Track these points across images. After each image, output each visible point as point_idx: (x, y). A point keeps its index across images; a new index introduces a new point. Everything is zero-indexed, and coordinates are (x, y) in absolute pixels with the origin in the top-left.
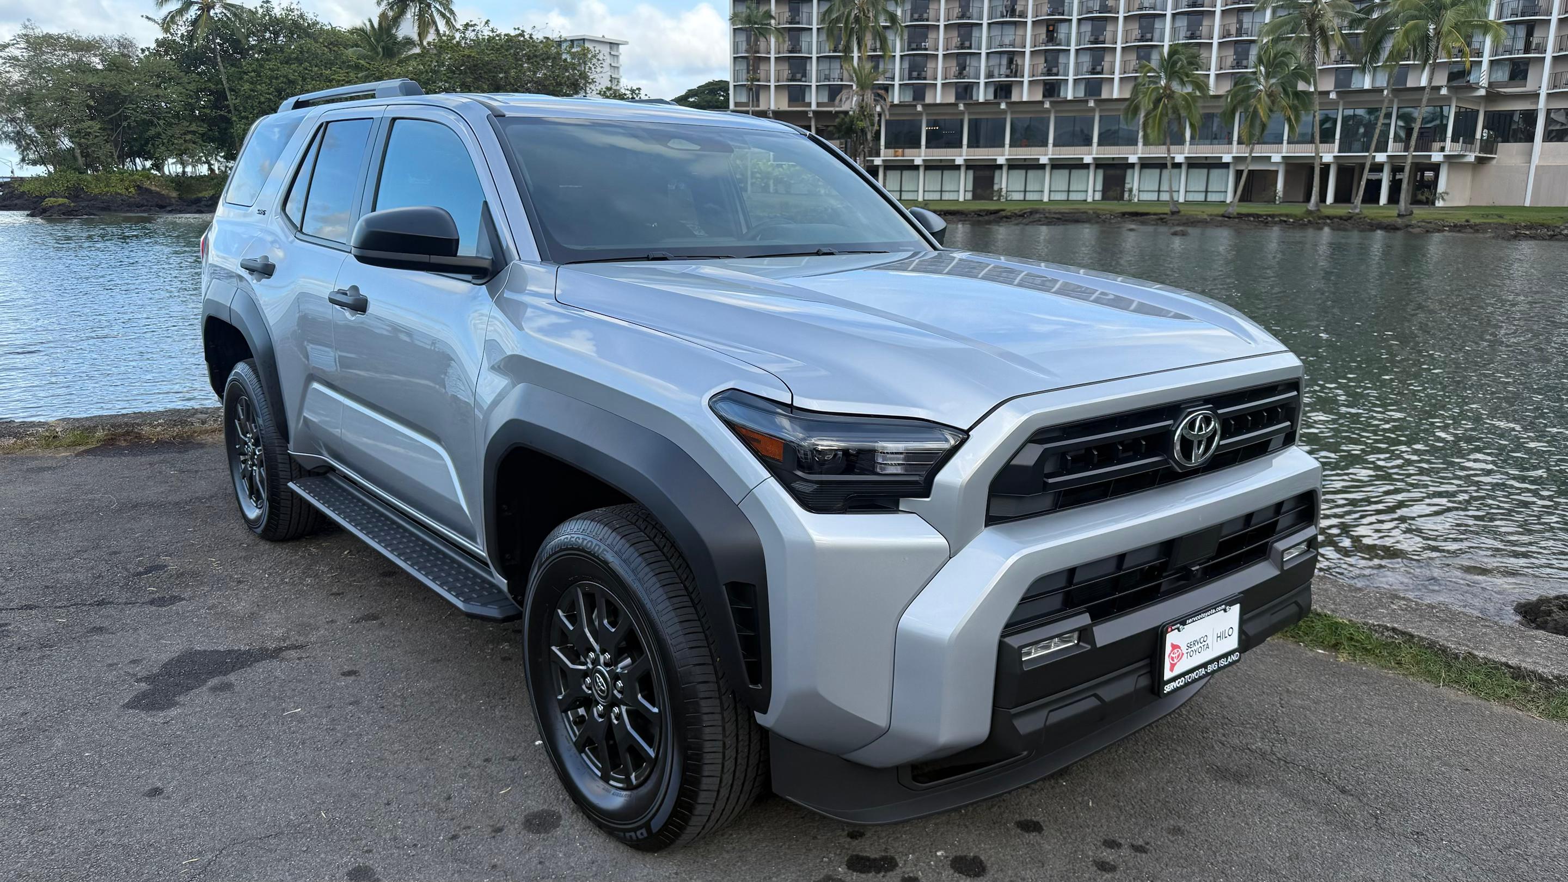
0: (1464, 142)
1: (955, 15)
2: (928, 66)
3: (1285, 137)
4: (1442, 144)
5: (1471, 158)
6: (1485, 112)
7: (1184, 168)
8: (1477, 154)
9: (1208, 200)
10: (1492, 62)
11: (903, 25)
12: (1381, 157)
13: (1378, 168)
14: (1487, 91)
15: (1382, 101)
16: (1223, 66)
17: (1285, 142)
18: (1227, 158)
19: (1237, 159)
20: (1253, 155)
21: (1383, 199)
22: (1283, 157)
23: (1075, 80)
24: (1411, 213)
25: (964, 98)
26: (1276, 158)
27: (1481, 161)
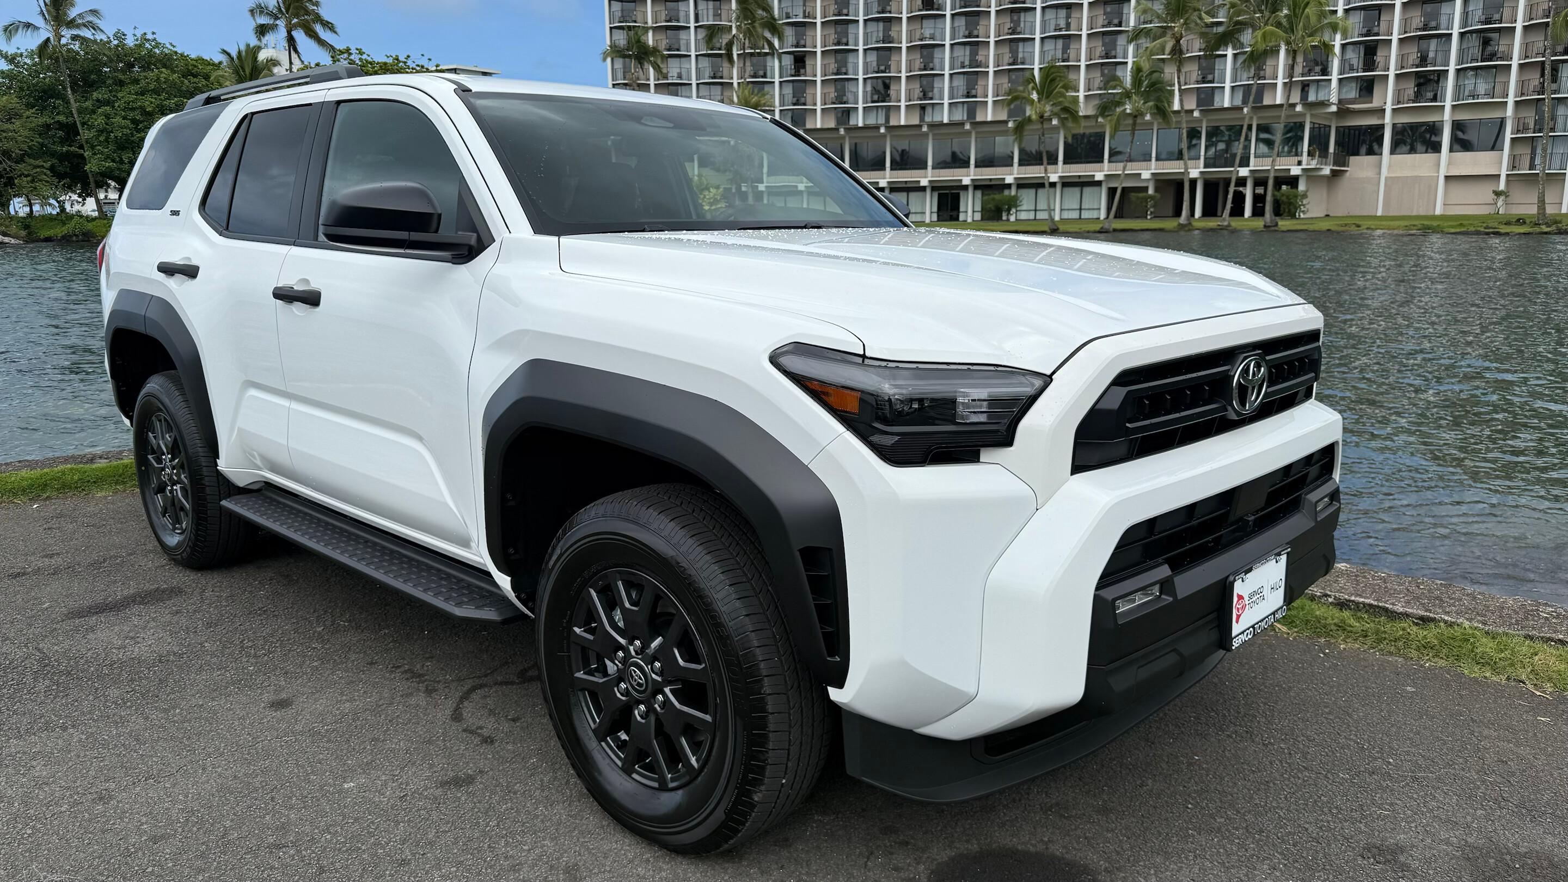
0: (1320, 156)
1: (831, 42)
2: (807, 92)
3: (1154, 155)
4: (1299, 158)
5: (1326, 171)
6: (1337, 127)
7: (1059, 187)
8: (1331, 167)
9: (1082, 217)
10: (1340, 80)
11: (781, 51)
12: (1244, 172)
13: (1242, 182)
14: (1338, 108)
15: (1243, 119)
16: (1091, 87)
17: (1153, 159)
18: (1099, 176)
19: (1108, 177)
20: (1126, 172)
21: (1248, 211)
22: (1152, 174)
23: (950, 104)
24: (1276, 225)
25: (845, 124)
26: (1146, 175)
27: (1335, 174)
